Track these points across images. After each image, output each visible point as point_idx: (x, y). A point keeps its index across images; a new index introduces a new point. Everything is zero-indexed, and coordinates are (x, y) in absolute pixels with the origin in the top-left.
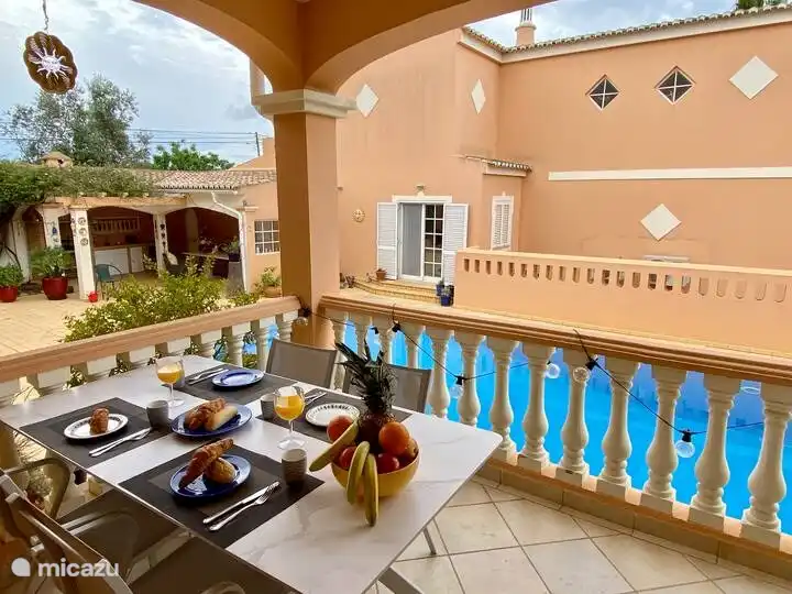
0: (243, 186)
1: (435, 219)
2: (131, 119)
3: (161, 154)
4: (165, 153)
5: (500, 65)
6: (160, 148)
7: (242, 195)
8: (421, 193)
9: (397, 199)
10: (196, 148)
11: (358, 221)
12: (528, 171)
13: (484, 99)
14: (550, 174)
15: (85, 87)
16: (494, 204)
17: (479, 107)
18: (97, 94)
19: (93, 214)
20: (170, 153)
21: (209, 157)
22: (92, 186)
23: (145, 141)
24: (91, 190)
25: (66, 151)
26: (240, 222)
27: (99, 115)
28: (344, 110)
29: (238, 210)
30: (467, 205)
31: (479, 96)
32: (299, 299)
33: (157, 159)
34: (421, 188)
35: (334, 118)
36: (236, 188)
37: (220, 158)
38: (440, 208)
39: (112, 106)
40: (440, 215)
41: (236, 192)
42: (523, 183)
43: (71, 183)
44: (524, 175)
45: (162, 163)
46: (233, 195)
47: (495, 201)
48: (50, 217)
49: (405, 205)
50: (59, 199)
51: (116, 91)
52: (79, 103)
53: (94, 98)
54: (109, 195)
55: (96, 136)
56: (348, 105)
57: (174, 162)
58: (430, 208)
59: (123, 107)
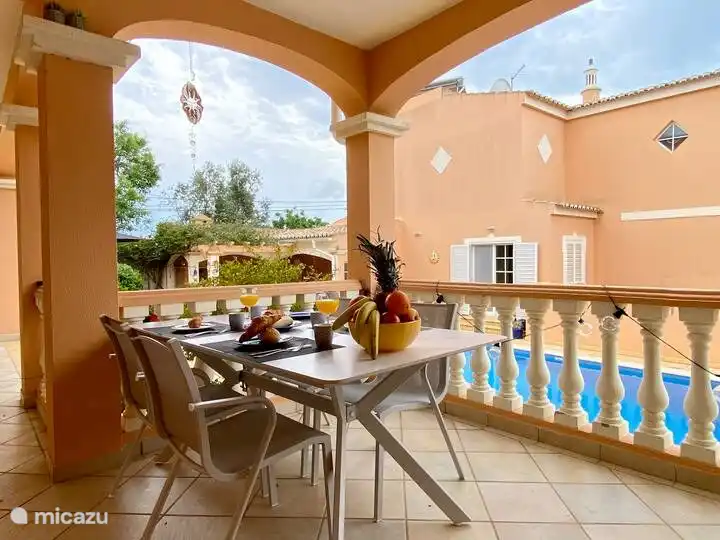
0: (336, 234)
1: (505, 258)
2: (257, 190)
3: (278, 219)
4: (282, 219)
5: (566, 121)
6: (277, 215)
7: (335, 242)
8: (492, 235)
9: (468, 242)
10: (305, 213)
11: (433, 262)
12: (599, 213)
13: (550, 151)
14: (623, 214)
15: (226, 169)
16: (565, 243)
17: (546, 158)
18: (234, 173)
19: (223, 259)
20: (285, 218)
21: (314, 220)
22: (224, 237)
23: (266, 206)
24: (224, 240)
25: (209, 215)
26: (333, 263)
27: (235, 188)
28: (400, 130)
29: (333, 254)
30: (536, 244)
31: (545, 149)
32: (361, 282)
33: (275, 223)
34: (492, 230)
35: (393, 137)
36: (331, 236)
37: (323, 221)
38: (510, 248)
39: (244, 181)
40: (510, 254)
41: (330, 239)
42: (595, 224)
43: (210, 234)
44: (596, 216)
45: (279, 225)
46: (327, 242)
47: (566, 240)
48: (193, 263)
49: (477, 246)
50: (200, 247)
51: (247, 170)
52: (221, 179)
53: (232, 176)
54: (236, 244)
55: (231, 203)
56: (404, 126)
57: (288, 224)
58: (500, 249)
59: (252, 181)
